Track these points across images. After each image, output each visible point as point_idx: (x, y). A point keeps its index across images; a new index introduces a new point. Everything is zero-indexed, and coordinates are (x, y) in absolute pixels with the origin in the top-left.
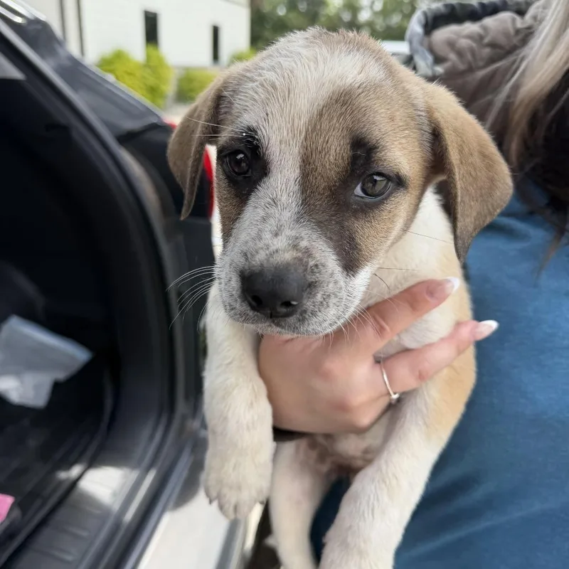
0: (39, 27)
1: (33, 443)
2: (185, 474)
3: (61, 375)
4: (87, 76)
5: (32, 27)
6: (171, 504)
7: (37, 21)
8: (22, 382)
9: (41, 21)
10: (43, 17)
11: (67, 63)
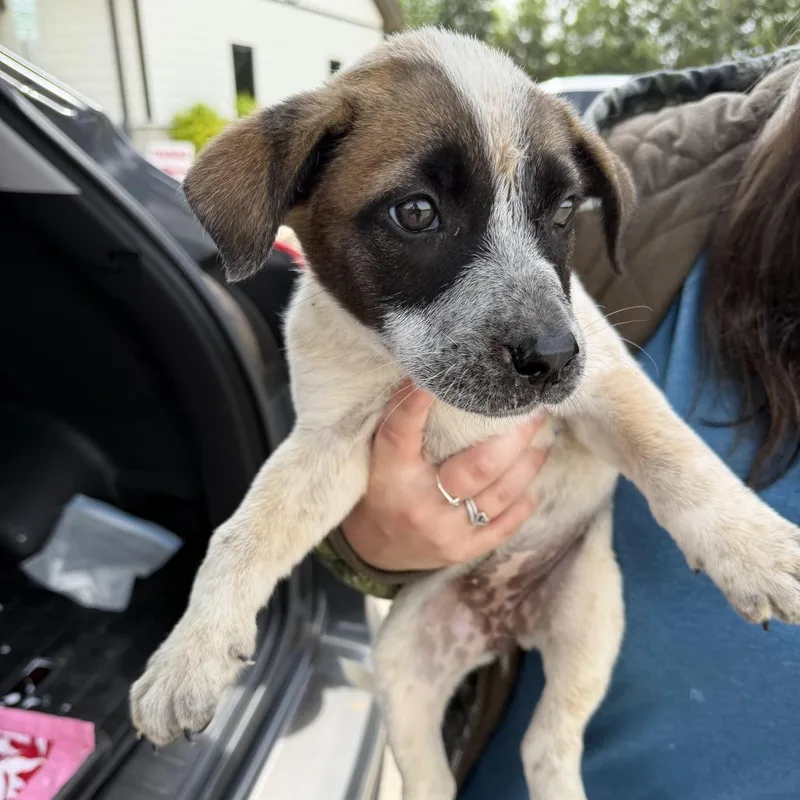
0: (93, 120)
1: (111, 655)
2: (303, 688)
3: (144, 570)
4: (158, 181)
5: (85, 121)
6: (286, 728)
7: (91, 112)
8: (96, 581)
9: (95, 111)
10: (97, 107)
11: (132, 166)
